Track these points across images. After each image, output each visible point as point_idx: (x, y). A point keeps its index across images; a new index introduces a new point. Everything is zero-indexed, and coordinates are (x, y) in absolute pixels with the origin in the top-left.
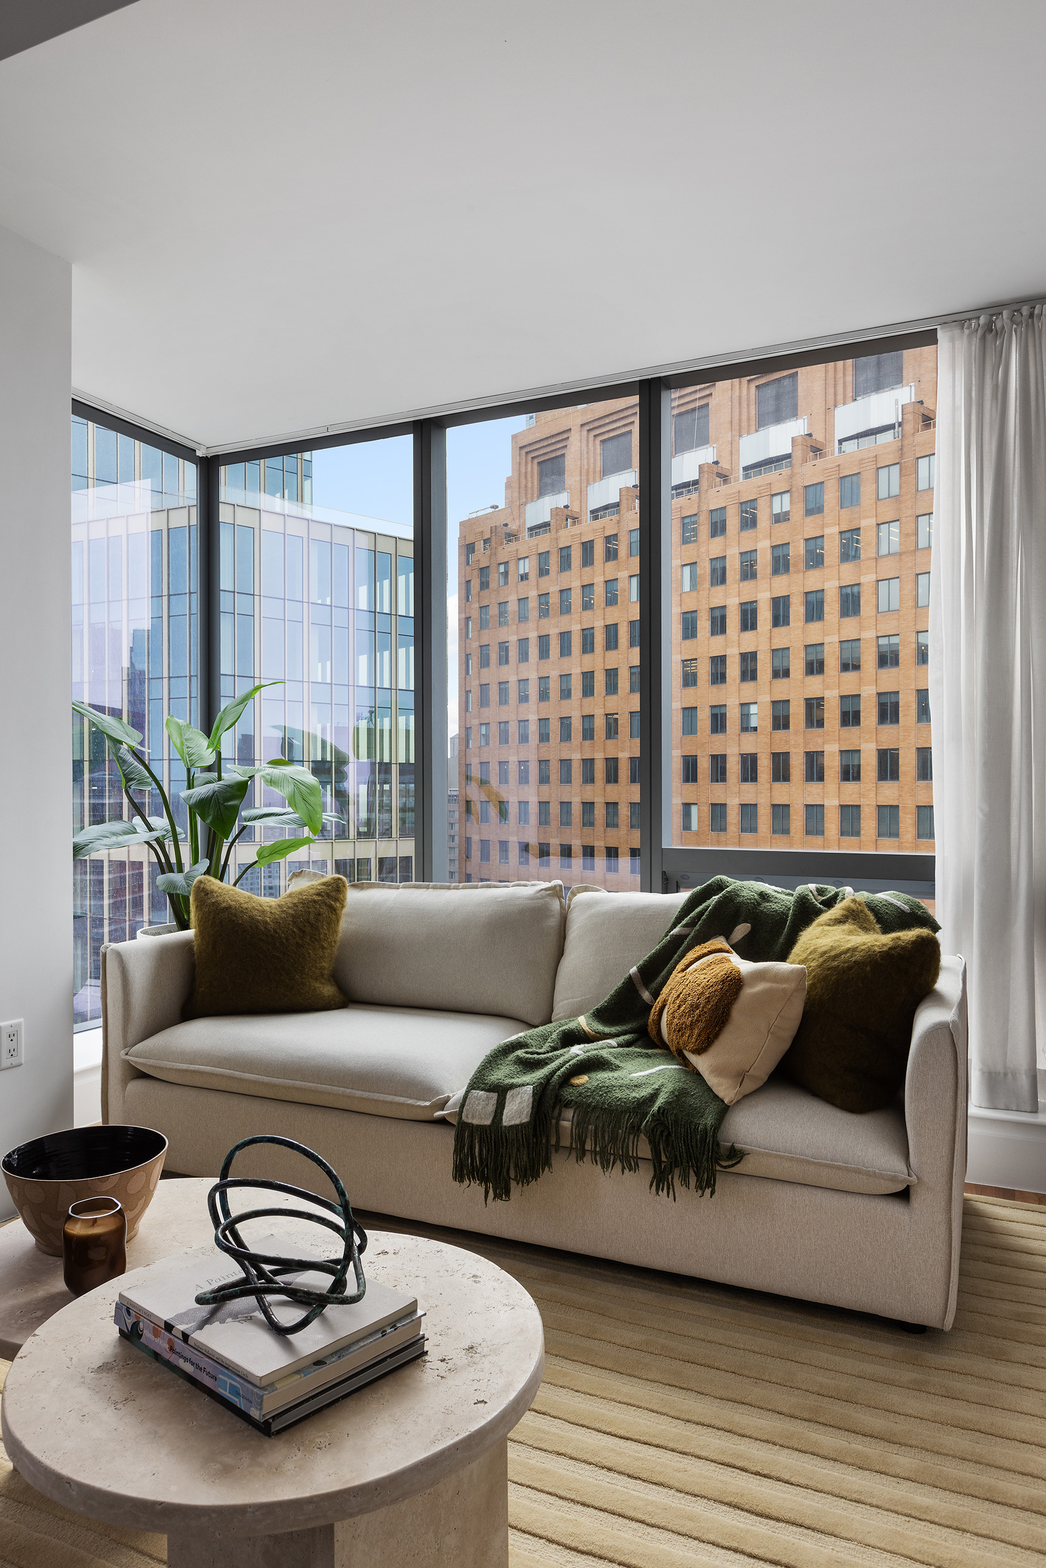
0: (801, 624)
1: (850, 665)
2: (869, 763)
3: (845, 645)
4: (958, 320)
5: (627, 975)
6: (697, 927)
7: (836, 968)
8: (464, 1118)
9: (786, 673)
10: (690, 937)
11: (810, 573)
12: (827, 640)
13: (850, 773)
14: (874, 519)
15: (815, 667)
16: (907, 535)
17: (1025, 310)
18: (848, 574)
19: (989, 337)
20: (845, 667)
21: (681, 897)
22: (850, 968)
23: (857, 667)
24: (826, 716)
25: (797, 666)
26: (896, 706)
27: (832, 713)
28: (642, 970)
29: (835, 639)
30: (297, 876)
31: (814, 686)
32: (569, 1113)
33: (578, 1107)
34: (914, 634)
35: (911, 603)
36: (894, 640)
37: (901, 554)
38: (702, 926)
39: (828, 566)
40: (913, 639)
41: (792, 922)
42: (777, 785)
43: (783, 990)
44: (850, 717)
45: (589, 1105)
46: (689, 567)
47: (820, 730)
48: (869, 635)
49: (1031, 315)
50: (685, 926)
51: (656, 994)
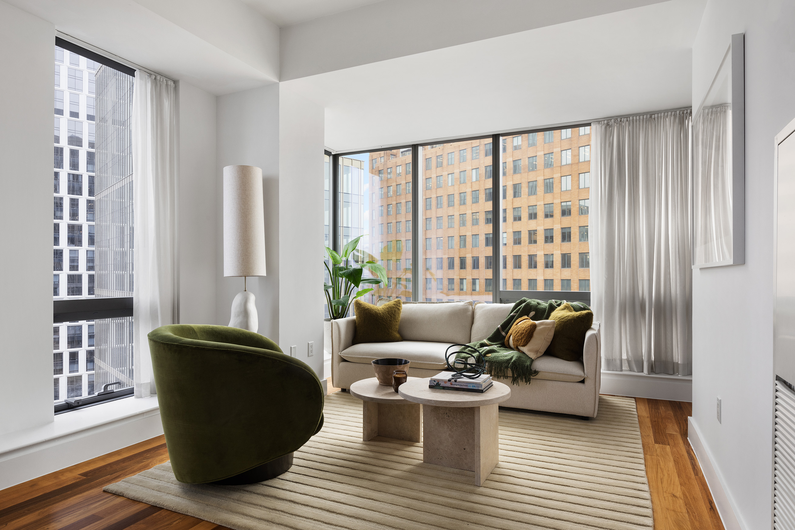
0: (526, 196)
1: (549, 215)
2: (557, 260)
3: (546, 206)
4: (598, 121)
5: (497, 328)
6: (519, 313)
7: (564, 321)
10: (516, 316)
11: (530, 173)
12: (538, 204)
13: (549, 265)
14: (560, 148)
15: (533, 216)
16: (575, 156)
17: (619, 120)
18: (548, 173)
19: (608, 127)
20: (546, 216)
21: (513, 305)
22: (568, 321)
23: (552, 216)
24: (538, 238)
25: (525, 215)
26: (569, 234)
27: (541, 238)
28: (502, 326)
29: (542, 203)
31: (533, 225)
32: (487, 364)
34: (578, 201)
35: (576, 187)
36: (569, 203)
37: (572, 164)
38: (520, 313)
39: (539, 170)
40: (577, 203)
41: (548, 311)
42: (516, 270)
43: (549, 327)
44: (549, 239)
47: (535, 245)
49: (621, 121)
50: (514, 313)
51: (507, 333)
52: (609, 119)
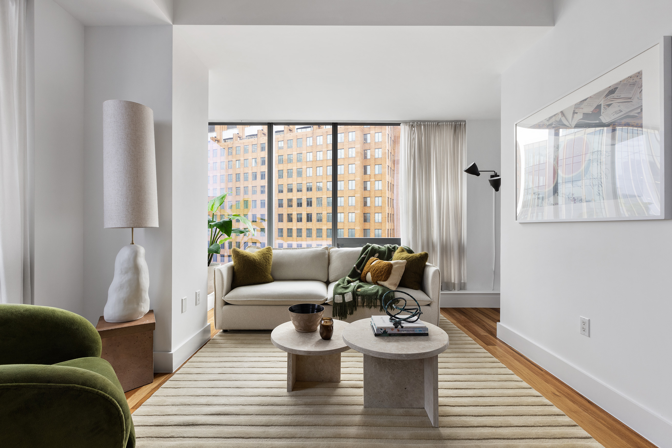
0: (286, 178)
1: (299, 190)
2: (304, 217)
3: (298, 185)
4: (406, 122)
5: (353, 267)
6: (368, 255)
7: (409, 261)
8: (335, 302)
9: (282, 192)
10: (366, 257)
11: (289, 164)
12: (293, 183)
13: (300, 220)
14: (306, 151)
15: (290, 190)
16: (314, 156)
18: (299, 165)
20: (298, 191)
21: (360, 249)
22: (413, 260)
23: (301, 191)
24: (293, 204)
25: (285, 190)
26: (311, 202)
27: (295, 203)
28: (357, 265)
29: (296, 183)
30: (249, 247)
31: (290, 196)
32: (360, 297)
33: (362, 296)
34: (316, 183)
35: (315, 175)
36: (311, 184)
37: (313, 161)
38: (369, 254)
39: (294, 163)
40: (316, 184)
42: (280, 223)
43: (402, 266)
44: (300, 205)
45: (364, 295)
46: (254, 159)
47: (291, 208)
48: (304, 182)
50: (364, 255)
51: (362, 271)
52: (413, 121)
